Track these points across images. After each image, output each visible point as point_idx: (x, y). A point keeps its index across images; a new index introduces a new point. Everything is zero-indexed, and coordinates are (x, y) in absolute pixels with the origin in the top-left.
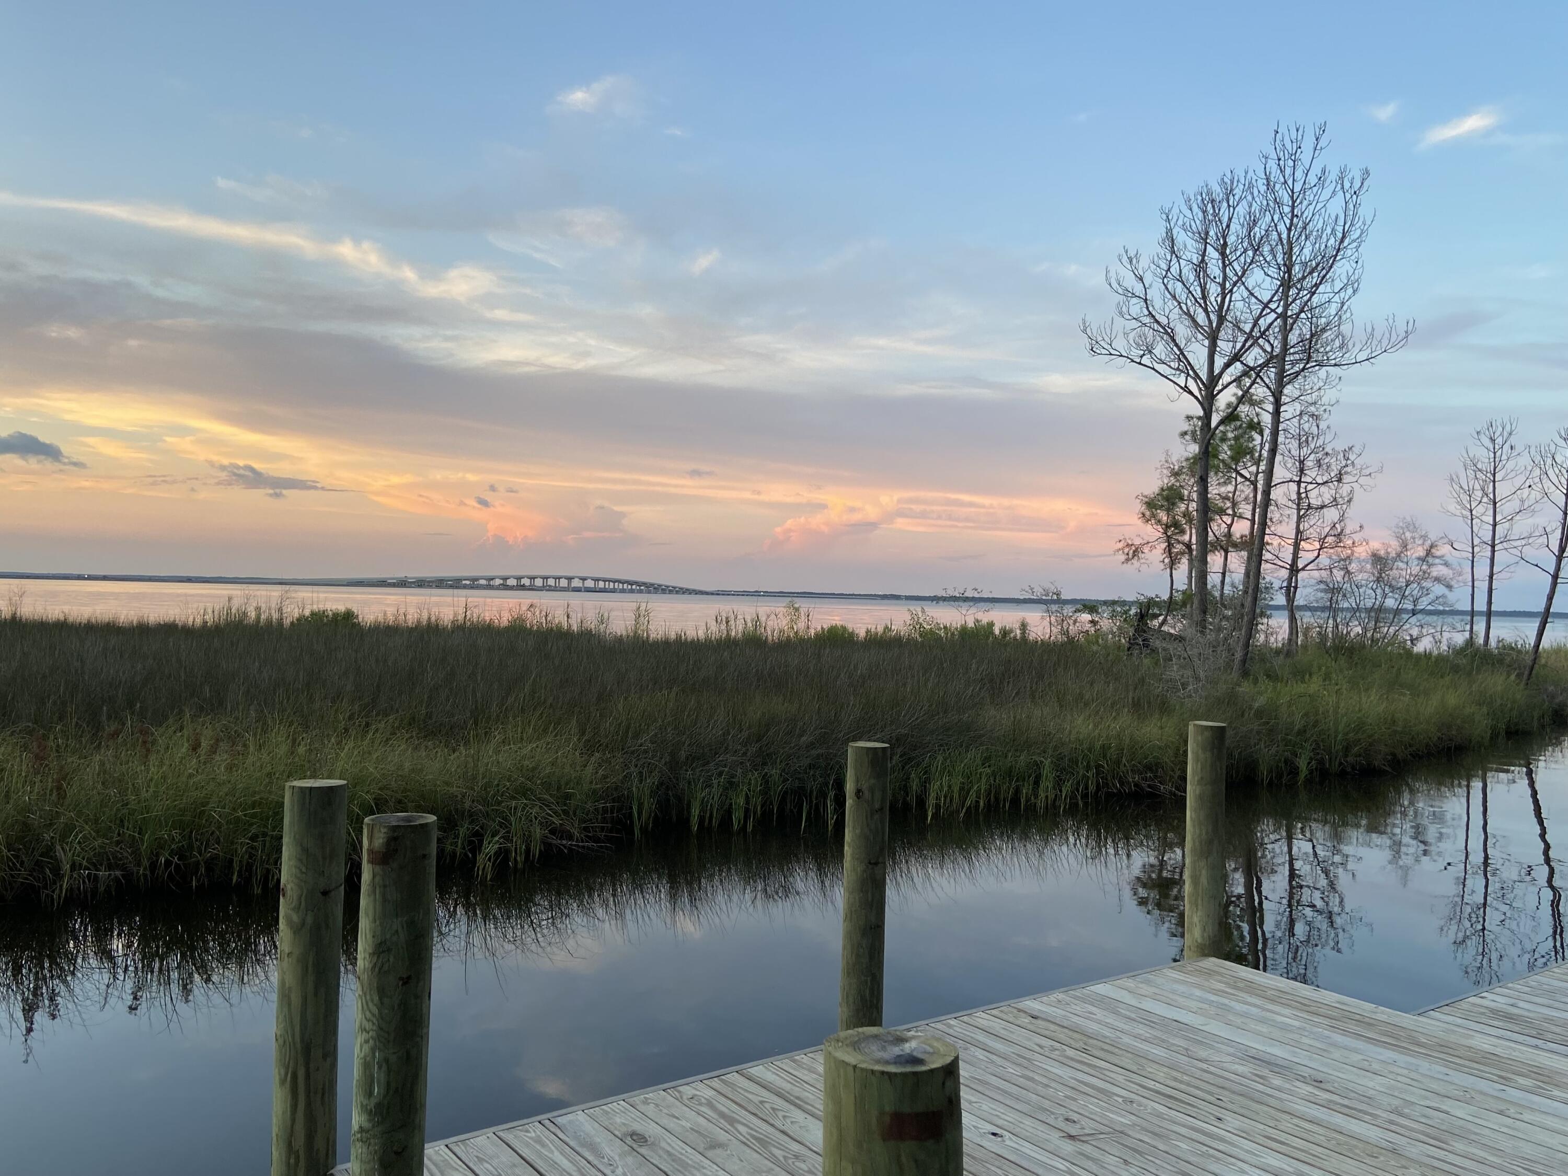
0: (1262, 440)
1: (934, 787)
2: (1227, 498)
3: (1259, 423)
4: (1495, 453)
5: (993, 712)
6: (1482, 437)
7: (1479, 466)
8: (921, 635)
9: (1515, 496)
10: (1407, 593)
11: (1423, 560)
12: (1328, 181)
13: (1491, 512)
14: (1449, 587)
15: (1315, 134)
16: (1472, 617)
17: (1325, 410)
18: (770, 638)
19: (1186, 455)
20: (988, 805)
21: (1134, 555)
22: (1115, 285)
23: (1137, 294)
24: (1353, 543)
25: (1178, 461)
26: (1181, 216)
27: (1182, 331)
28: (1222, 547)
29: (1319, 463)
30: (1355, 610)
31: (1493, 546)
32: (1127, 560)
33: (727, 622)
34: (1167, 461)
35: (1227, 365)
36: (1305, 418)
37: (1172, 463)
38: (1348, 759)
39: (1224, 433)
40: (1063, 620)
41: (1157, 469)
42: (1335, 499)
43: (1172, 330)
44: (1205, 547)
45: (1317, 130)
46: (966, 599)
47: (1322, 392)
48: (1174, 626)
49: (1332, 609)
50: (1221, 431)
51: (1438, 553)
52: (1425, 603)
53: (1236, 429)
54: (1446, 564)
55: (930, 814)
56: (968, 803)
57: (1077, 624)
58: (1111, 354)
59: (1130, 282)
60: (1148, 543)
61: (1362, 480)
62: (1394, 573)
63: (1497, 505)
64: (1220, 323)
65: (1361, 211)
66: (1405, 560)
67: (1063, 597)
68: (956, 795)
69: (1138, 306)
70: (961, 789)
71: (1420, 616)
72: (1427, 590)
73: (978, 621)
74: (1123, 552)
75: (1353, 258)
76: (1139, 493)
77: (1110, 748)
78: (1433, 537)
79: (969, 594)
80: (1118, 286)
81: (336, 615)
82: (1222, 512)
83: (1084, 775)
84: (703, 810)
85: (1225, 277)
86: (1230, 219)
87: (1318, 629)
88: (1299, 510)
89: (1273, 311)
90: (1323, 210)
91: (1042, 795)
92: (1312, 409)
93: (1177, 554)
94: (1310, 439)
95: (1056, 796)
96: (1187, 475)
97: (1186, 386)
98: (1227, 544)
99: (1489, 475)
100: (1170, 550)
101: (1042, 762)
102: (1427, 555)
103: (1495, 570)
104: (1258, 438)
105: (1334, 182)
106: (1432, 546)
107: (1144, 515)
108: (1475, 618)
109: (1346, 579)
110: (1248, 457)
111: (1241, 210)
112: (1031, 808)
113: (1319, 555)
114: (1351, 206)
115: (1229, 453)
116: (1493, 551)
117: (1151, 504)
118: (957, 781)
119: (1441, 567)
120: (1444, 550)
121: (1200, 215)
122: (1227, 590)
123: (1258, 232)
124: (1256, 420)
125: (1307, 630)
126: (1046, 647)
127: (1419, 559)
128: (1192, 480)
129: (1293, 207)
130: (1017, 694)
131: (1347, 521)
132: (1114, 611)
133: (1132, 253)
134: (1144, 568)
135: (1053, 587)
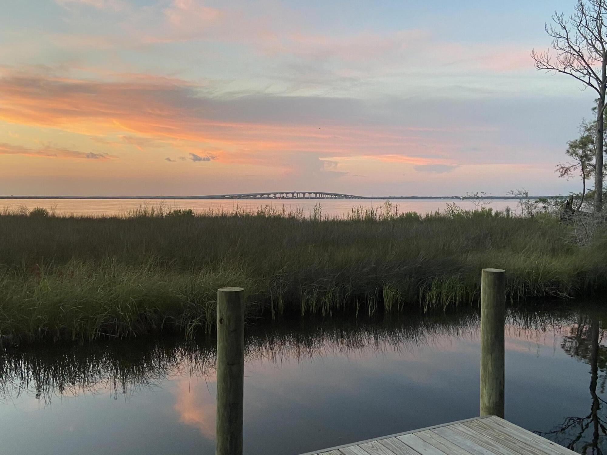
8: (454, 217)
18: (378, 219)
21: (565, 173)
22: (550, 32)
23: (562, 36)
25: (589, 123)
32: (562, 175)
33: (358, 212)
34: (583, 123)
40: (529, 207)
41: (578, 127)
43: (582, 53)
46: (478, 198)
57: (537, 209)
58: (548, 68)
59: (558, 29)
60: (573, 166)
67: (529, 195)
69: (563, 43)
73: (483, 208)
74: (559, 171)
76: (568, 140)
77: (532, 273)
79: (479, 195)
80: (552, 33)
81: (184, 212)
84: (307, 306)
96: (594, 130)
97: (589, 82)
100: (584, 169)
107: (568, 151)
117: (573, 146)
126: (519, 221)
128: (596, 132)
132: (557, 201)
133: (559, 14)
134: (570, 179)
135: (524, 191)
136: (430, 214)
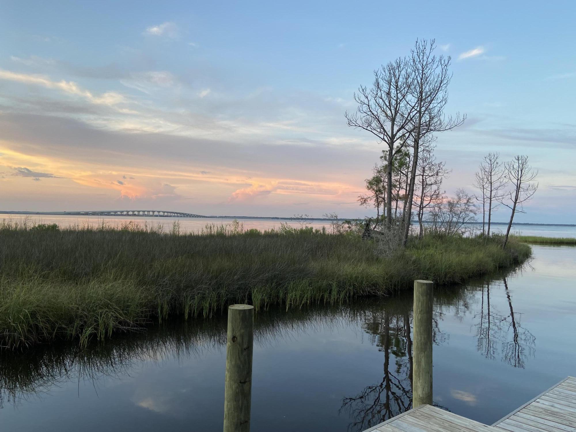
0: (410, 160)
1: (289, 296)
2: (397, 181)
3: (409, 153)
4: (491, 165)
5: (313, 263)
6: (487, 159)
7: (486, 170)
8: (285, 233)
9: (498, 181)
10: (460, 216)
11: (466, 204)
12: (436, 61)
13: (490, 187)
14: (475, 214)
15: (431, 43)
16: (484, 225)
17: (432, 149)
18: (227, 235)
19: (383, 165)
20: (311, 303)
21: (364, 203)
22: (357, 99)
23: (366, 103)
24: (442, 198)
25: (380, 167)
26: (381, 74)
27: (382, 118)
28: (395, 199)
29: (430, 168)
30: (442, 223)
31: (491, 199)
32: (362, 204)
33: (211, 228)
34: (376, 167)
35: (398, 131)
36: (425, 152)
37: (378, 168)
38: (446, 279)
39: (396, 157)
40: (338, 227)
41: (372, 170)
42: (436, 182)
43: (378, 117)
44: (390, 199)
45: (432, 42)
46: (302, 219)
47: (431, 142)
48: (379, 229)
49: (435, 222)
50: (395, 156)
51: (471, 202)
52: (467, 220)
53: (400, 156)
54: (474, 206)
55: (287, 308)
56: (303, 302)
57: (344, 228)
58: (356, 126)
59: (363, 98)
60: (369, 197)
61: (445, 175)
62: (456, 209)
63: (492, 184)
64: (396, 114)
65: (448, 72)
66: (460, 204)
67: (338, 218)
68: (298, 299)
69: (366, 108)
70: (300, 296)
71: (465, 224)
72: (468, 215)
73: (307, 227)
74: (360, 201)
75: (444, 90)
76: (366, 179)
77: (358, 277)
78: (469, 196)
79: (304, 217)
81: (49, 226)
82: (395, 186)
83: (349, 289)
84: (190, 310)
85: (397, 98)
86: (399, 76)
87: (430, 229)
88: (423, 185)
89: (416, 110)
90: (433, 72)
91: (332, 298)
92: (427, 148)
93: (380, 201)
94: (427, 159)
95: (338, 297)
96: (383, 172)
97: (384, 138)
98: (398, 198)
99: (489, 173)
100: (377, 200)
101: (332, 284)
102: (467, 202)
103: (491, 208)
104: (408, 159)
105: (438, 62)
106: (469, 199)
107: (368, 187)
108: (485, 225)
109: (439, 211)
110: (404, 166)
111: (403, 72)
112: (328, 303)
113: (430, 202)
114: (444, 70)
115: (398, 164)
116: (491, 201)
117: (370, 183)
118: (298, 293)
119: (472, 207)
120: (474, 200)
121: (388, 74)
122: (398, 215)
123: (410, 80)
124: (407, 153)
125: (426, 229)
126: (333, 237)
127: (464, 203)
128: (385, 174)
129: (423, 71)
130: (322, 255)
131: (440, 190)
132: (356, 223)
133: (363, 88)
134: (368, 207)
135: (334, 215)
136: (267, 230)
